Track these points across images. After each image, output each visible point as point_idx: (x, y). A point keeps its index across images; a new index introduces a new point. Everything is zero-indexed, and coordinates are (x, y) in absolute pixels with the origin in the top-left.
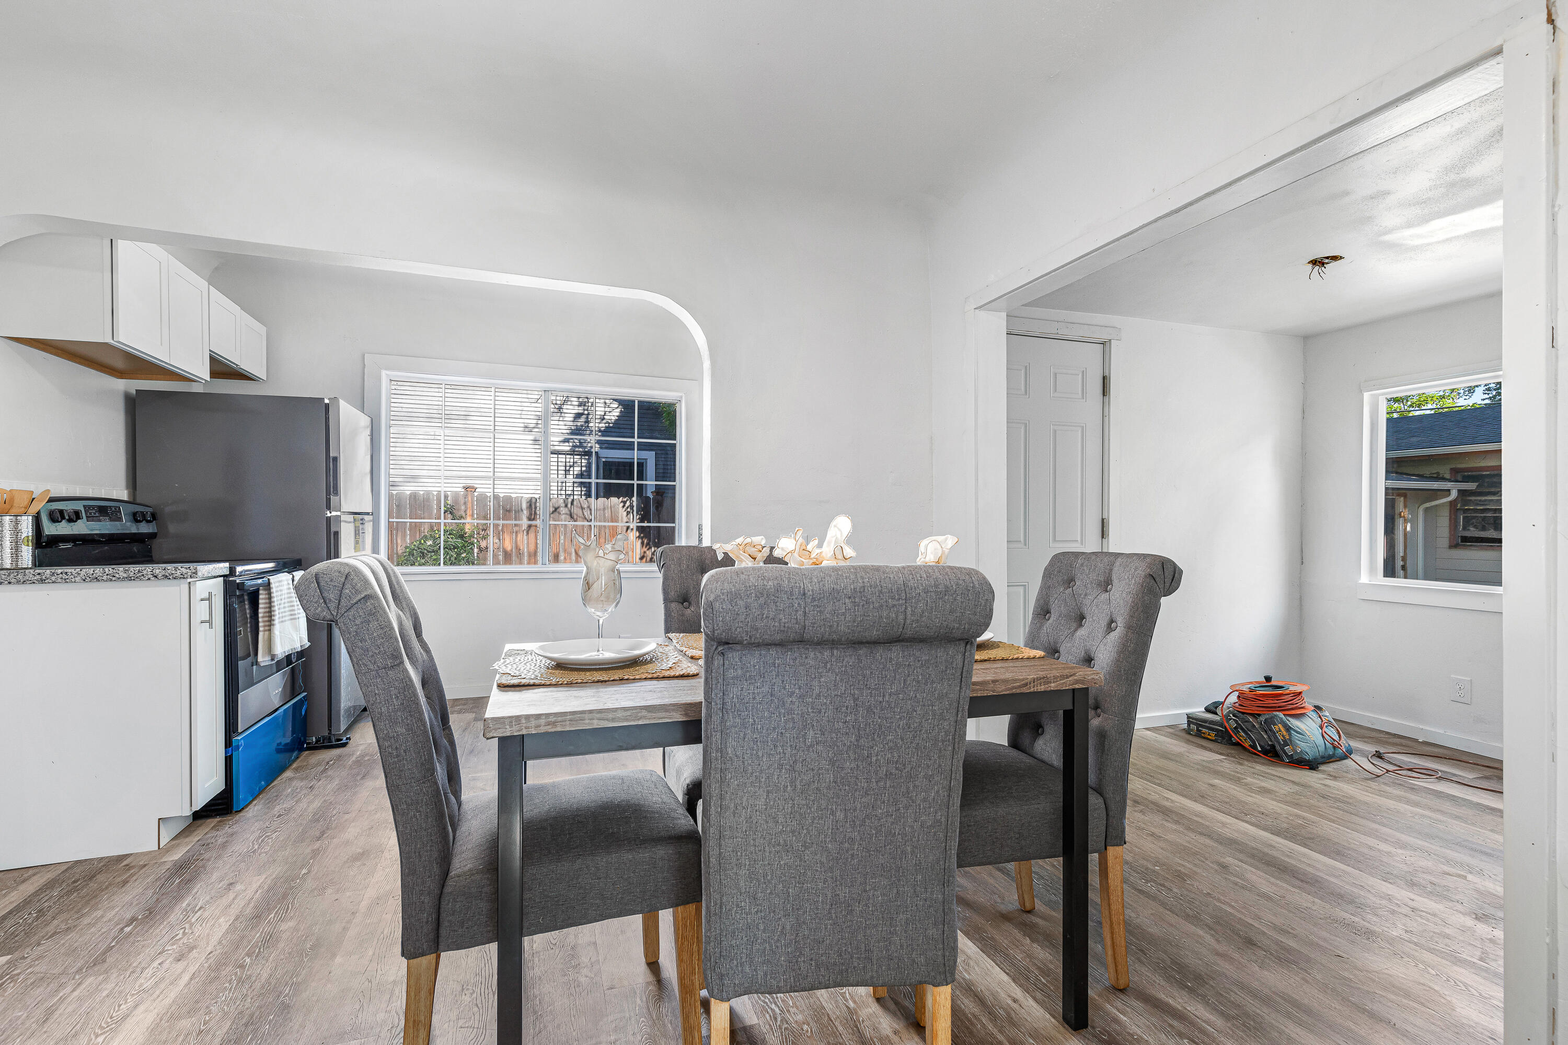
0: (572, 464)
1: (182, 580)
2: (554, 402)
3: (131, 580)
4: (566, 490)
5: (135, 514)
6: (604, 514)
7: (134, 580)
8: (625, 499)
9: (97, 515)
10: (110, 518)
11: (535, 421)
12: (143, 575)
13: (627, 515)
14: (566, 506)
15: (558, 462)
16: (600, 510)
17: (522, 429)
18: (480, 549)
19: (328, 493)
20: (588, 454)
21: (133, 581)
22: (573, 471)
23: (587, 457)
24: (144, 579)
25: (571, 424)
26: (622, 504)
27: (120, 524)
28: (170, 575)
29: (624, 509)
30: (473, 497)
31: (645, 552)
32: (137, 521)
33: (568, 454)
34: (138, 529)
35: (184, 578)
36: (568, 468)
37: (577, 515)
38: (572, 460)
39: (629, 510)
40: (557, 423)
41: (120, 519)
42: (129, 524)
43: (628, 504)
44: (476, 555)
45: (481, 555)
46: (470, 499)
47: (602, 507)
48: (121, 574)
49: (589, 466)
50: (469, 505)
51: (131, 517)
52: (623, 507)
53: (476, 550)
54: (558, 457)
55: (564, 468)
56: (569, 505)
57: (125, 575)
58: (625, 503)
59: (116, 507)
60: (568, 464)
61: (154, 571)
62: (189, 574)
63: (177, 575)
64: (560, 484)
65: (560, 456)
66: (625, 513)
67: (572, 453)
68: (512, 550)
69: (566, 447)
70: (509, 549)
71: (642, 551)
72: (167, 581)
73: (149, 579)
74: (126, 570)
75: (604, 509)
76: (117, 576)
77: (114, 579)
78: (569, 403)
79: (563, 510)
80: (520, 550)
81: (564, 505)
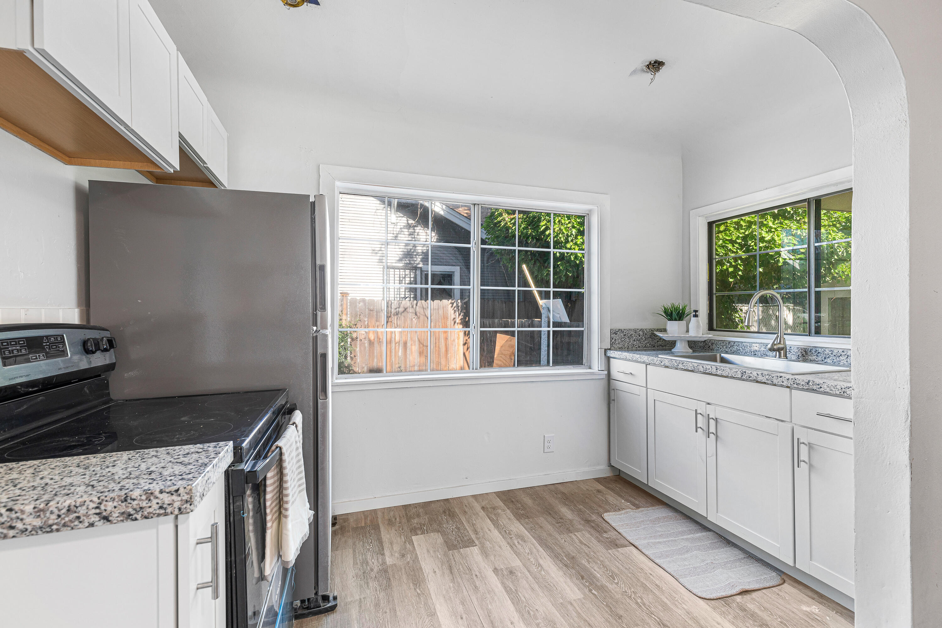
0: (404, 276)
1: (162, 518)
2: (392, 232)
3: (51, 531)
4: (400, 294)
5: (85, 343)
6: (438, 313)
7: (58, 530)
8: (453, 301)
9: (23, 351)
10: (47, 353)
11: (380, 246)
12: (78, 518)
13: (455, 312)
14: (413, 307)
15: (394, 274)
16: (435, 309)
17: (371, 251)
18: (353, 339)
19: (315, 309)
20: (416, 268)
21: (55, 534)
22: (405, 280)
23: (414, 271)
24: (81, 525)
25: (403, 247)
26: (451, 305)
27: (62, 361)
28: (137, 512)
29: (452, 309)
30: (347, 299)
31: (467, 340)
32: (88, 352)
33: (401, 269)
34: (90, 363)
35: (166, 514)
36: (401, 279)
37: (420, 313)
38: (404, 273)
39: (455, 309)
40: (393, 247)
41: (63, 353)
42: (76, 358)
43: (455, 305)
44: (349, 343)
45: (353, 343)
46: (345, 302)
47: (437, 307)
48: (28, 520)
49: (415, 278)
50: (345, 306)
51: (80, 348)
52: (452, 307)
53: (349, 340)
54: (394, 271)
55: (398, 279)
56: (415, 306)
57: (38, 523)
58: (453, 304)
59: (56, 336)
60: (401, 276)
61: (102, 507)
62: (177, 505)
63: (151, 510)
64: (396, 290)
65: (396, 270)
66: (453, 312)
67: (405, 268)
68: (374, 339)
69: (401, 265)
70: (372, 338)
71: (465, 340)
72: (129, 524)
73: (92, 525)
74: (41, 510)
75: (438, 309)
76: (20, 525)
77: (11, 533)
78: (402, 233)
79: (411, 310)
80: (380, 339)
81: (411, 306)
